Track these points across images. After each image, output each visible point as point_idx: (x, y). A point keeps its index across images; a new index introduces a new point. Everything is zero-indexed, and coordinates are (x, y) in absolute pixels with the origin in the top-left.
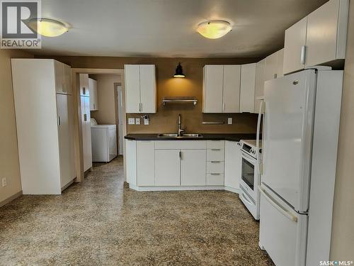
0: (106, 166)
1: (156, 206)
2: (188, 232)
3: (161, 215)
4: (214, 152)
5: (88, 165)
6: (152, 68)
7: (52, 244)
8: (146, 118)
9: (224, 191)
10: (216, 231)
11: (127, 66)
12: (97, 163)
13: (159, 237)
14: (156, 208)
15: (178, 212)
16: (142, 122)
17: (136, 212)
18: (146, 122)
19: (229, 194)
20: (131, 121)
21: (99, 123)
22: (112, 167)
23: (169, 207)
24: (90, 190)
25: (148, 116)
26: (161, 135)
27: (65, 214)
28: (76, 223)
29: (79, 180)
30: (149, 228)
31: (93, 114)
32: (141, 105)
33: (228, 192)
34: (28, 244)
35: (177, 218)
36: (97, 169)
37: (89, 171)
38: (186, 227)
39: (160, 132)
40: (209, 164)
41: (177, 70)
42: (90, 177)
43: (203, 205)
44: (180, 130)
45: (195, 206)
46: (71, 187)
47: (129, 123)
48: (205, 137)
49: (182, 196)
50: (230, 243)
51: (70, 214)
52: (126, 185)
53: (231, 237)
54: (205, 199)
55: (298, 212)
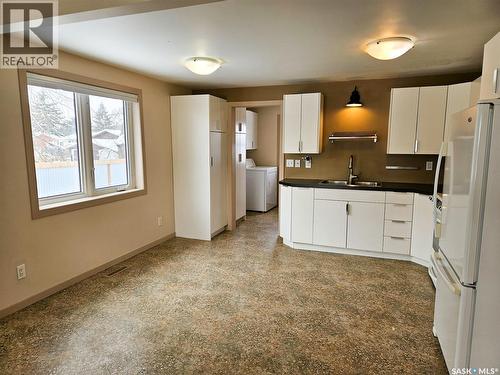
0: (261, 216)
1: (309, 267)
2: (341, 299)
3: (313, 277)
4: (397, 208)
5: (241, 213)
6: (316, 97)
7: (197, 285)
8: (308, 159)
9: (409, 262)
10: (379, 304)
11: (286, 97)
12: (250, 212)
13: (306, 299)
14: (309, 269)
15: (335, 277)
16: (303, 164)
17: (285, 270)
18: (308, 165)
19: (414, 267)
20: (290, 163)
21: (257, 164)
22: (268, 218)
23: (326, 271)
24: (241, 240)
25: (309, 157)
26: (325, 182)
27: (213, 260)
28: (221, 270)
29: (230, 228)
30: (295, 288)
31: (249, 154)
32: (301, 144)
33: (415, 264)
34: (176, 281)
35: (333, 283)
36: (252, 218)
37: (242, 220)
38: (340, 294)
39: (324, 178)
40: (389, 224)
41: (351, 98)
42: (243, 226)
43: (372, 275)
44: (351, 177)
45: (360, 274)
46: (222, 234)
47: (287, 166)
48: (384, 187)
49: (346, 261)
50: (393, 321)
51: (217, 261)
52: (280, 240)
53: (396, 315)
54: (378, 269)
55: (462, 284)
